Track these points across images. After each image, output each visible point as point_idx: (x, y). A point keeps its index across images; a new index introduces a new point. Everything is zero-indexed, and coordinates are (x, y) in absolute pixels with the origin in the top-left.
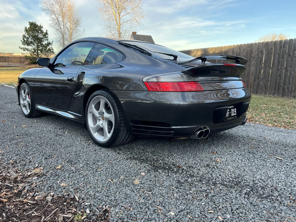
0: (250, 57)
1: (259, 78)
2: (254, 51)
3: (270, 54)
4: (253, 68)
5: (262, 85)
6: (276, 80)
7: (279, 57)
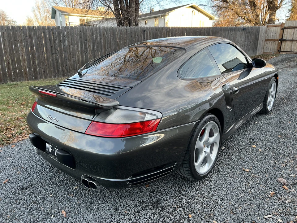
2: (19, 35)
3: (40, 38)
4: (23, 54)
5: (39, 70)
6: (53, 64)
7: (50, 42)
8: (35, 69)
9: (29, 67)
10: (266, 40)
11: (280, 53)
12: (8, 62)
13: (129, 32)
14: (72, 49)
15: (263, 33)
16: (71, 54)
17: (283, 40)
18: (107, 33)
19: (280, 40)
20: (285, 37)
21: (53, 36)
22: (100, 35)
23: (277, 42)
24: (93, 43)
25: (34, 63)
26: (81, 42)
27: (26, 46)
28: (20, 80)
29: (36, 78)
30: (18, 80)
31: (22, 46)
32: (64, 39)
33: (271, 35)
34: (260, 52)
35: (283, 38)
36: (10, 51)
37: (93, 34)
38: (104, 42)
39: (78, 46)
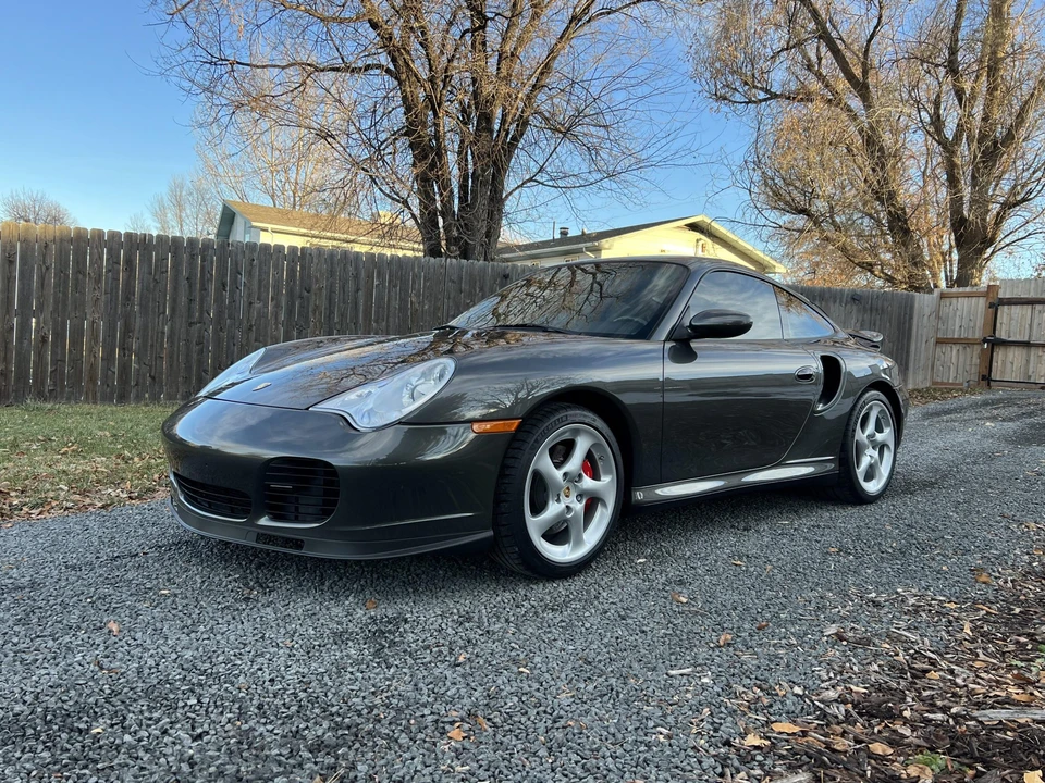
2: (96, 256)
3: (158, 273)
4: (96, 316)
5: (138, 370)
6: (188, 355)
7: (190, 286)
8: (125, 368)
9: (108, 358)
10: (937, 339)
11: (989, 385)
12: (43, 337)
13: (455, 277)
14: (259, 313)
15: (926, 317)
16: (250, 328)
17: (996, 343)
18: (379, 273)
19: (985, 340)
20: (1003, 333)
21: (203, 267)
22: (356, 277)
23: (977, 349)
24: (330, 300)
25: (124, 349)
26: (291, 292)
27: (112, 290)
28: (69, 399)
29: (123, 398)
30: (62, 398)
31: (97, 293)
32: (235, 282)
33: (954, 325)
34: (920, 378)
35: (997, 335)
36: (56, 302)
37: (332, 273)
38: (366, 302)
39: (278, 306)
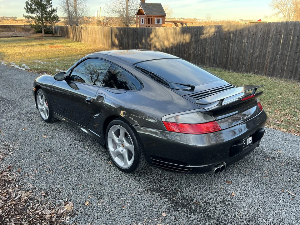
0: (267, 37)
1: (275, 60)
2: (272, 31)
3: (289, 35)
4: (270, 50)
5: (278, 67)
6: (293, 64)
7: (298, 39)
8: (274, 66)
9: (271, 63)
12: (257, 56)
28: (260, 74)
29: (272, 76)
31: (271, 42)
